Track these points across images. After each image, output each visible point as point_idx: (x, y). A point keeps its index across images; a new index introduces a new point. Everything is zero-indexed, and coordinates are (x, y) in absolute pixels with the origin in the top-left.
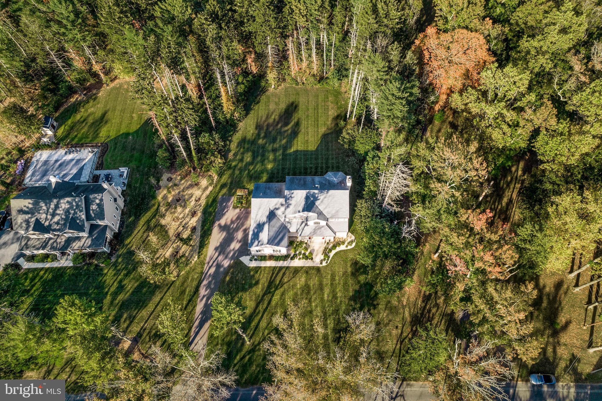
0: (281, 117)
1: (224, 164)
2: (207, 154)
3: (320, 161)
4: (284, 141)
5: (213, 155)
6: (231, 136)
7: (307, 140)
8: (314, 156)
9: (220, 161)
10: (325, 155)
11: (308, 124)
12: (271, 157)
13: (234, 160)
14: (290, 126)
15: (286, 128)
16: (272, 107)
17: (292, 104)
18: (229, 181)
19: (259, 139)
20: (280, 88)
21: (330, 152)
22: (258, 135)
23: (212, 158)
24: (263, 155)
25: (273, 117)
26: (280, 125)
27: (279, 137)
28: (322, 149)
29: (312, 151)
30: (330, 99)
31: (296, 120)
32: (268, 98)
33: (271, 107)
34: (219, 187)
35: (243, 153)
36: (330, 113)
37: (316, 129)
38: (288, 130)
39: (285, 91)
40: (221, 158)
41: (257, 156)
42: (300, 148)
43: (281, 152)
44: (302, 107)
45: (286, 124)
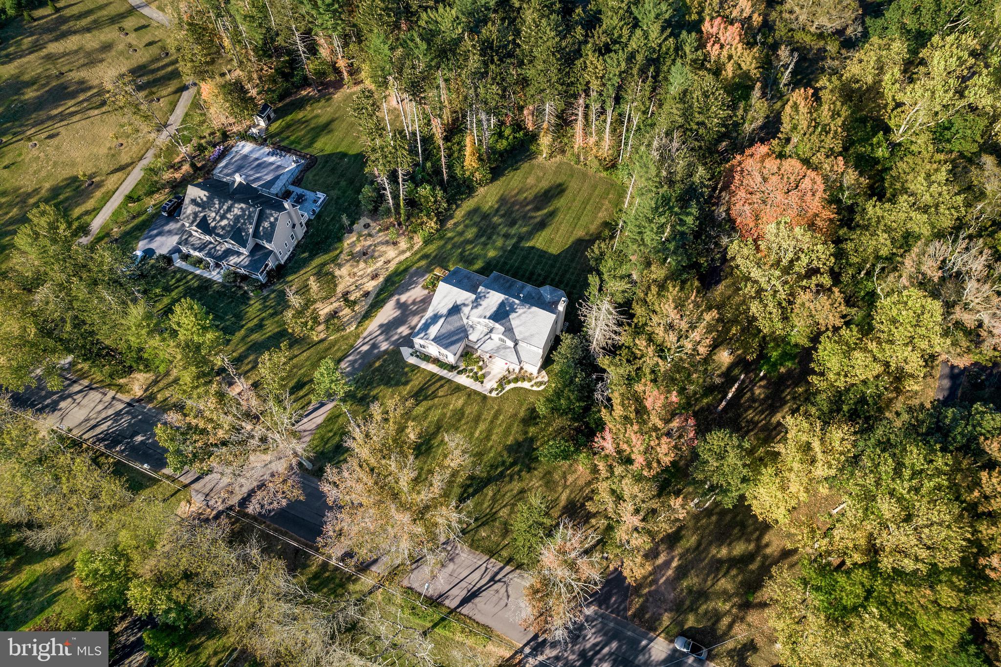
0: (536, 197)
1: (437, 230)
2: (422, 211)
3: (555, 270)
4: (524, 229)
5: (428, 215)
6: (462, 200)
7: (553, 239)
8: (550, 262)
9: (433, 225)
10: (566, 265)
11: (564, 219)
12: (499, 243)
13: (453, 230)
14: (540, 213)
15: (533, 214)
16: (531, 181)
17: (560, 185)
18: (433, 254)
19: (495, 215)
20: (553, 160)
21: (574, 265)
22: (497, 210)
23: (425, 219)
24: (489, 238)
25: (525, 195)
26: (528, 208)
27: (520, 222)
28: (566, 257)
29: (552, 255)
30: (610, 196)
31: (551, 208)
32: (532, 168)
33: (528, 181)
34: (418, 256)
35: (466, 226)
36: (600, 214)
37: (571, 229)
38: (535, 217)
39: (557, 167)
40: (436, 223)
41: (482, 236)
42: (538, 245)
43: (514, 240)
44: (569, 194)
45: (537, 209)
